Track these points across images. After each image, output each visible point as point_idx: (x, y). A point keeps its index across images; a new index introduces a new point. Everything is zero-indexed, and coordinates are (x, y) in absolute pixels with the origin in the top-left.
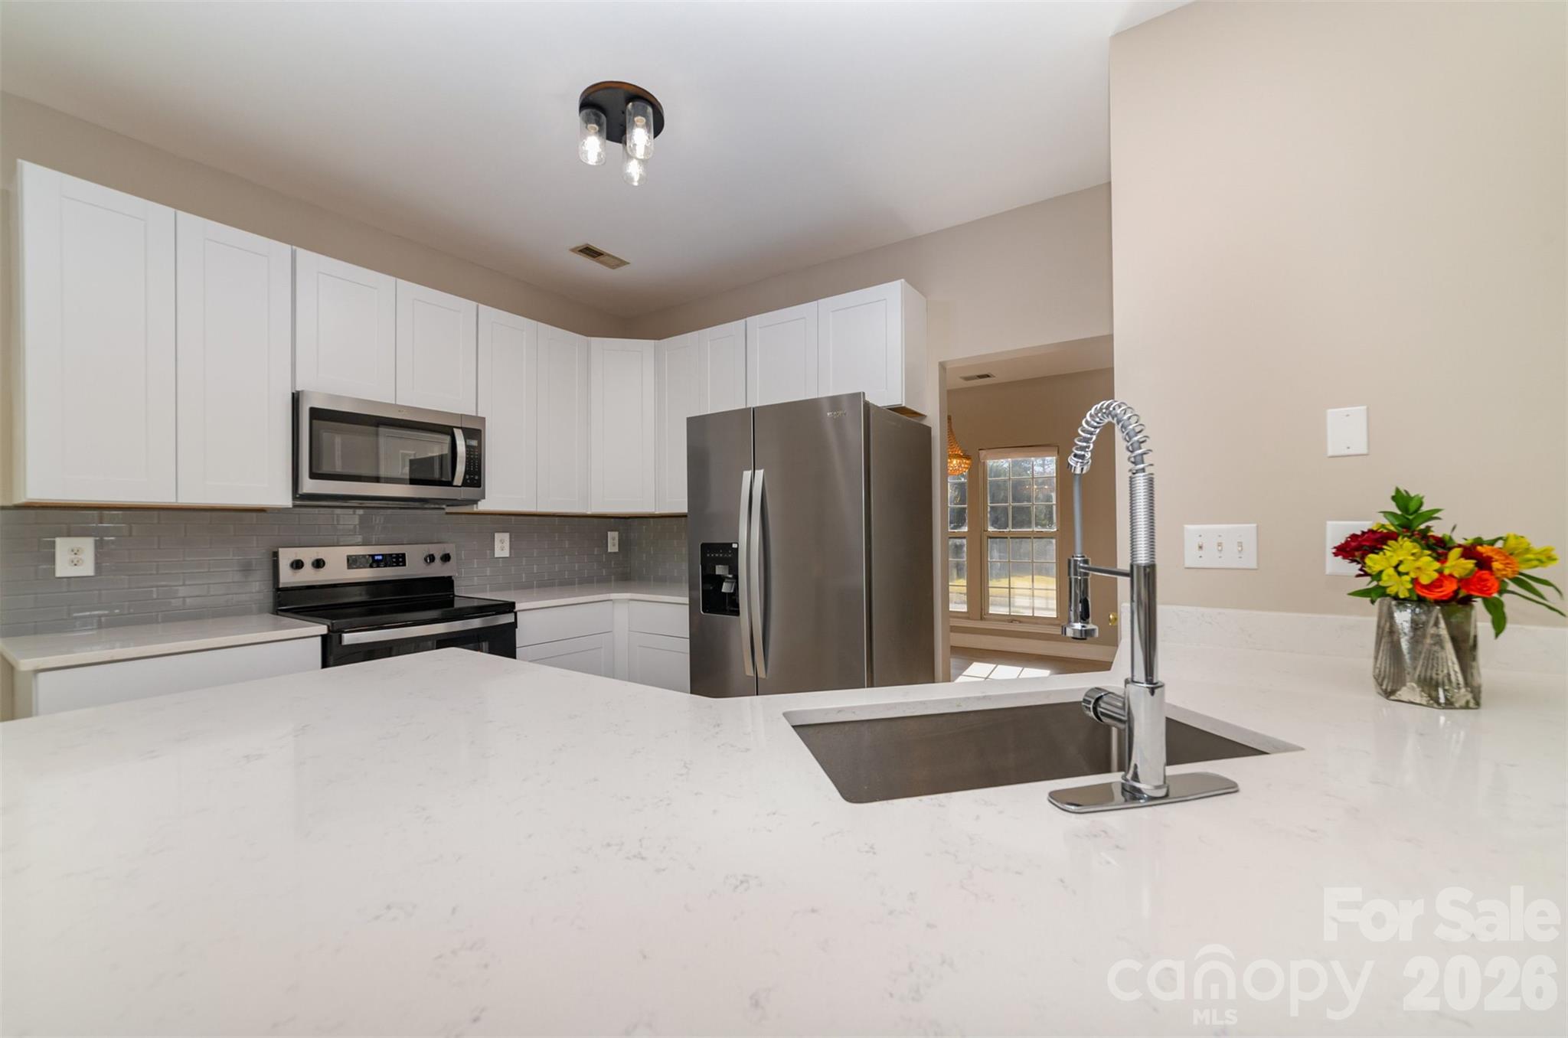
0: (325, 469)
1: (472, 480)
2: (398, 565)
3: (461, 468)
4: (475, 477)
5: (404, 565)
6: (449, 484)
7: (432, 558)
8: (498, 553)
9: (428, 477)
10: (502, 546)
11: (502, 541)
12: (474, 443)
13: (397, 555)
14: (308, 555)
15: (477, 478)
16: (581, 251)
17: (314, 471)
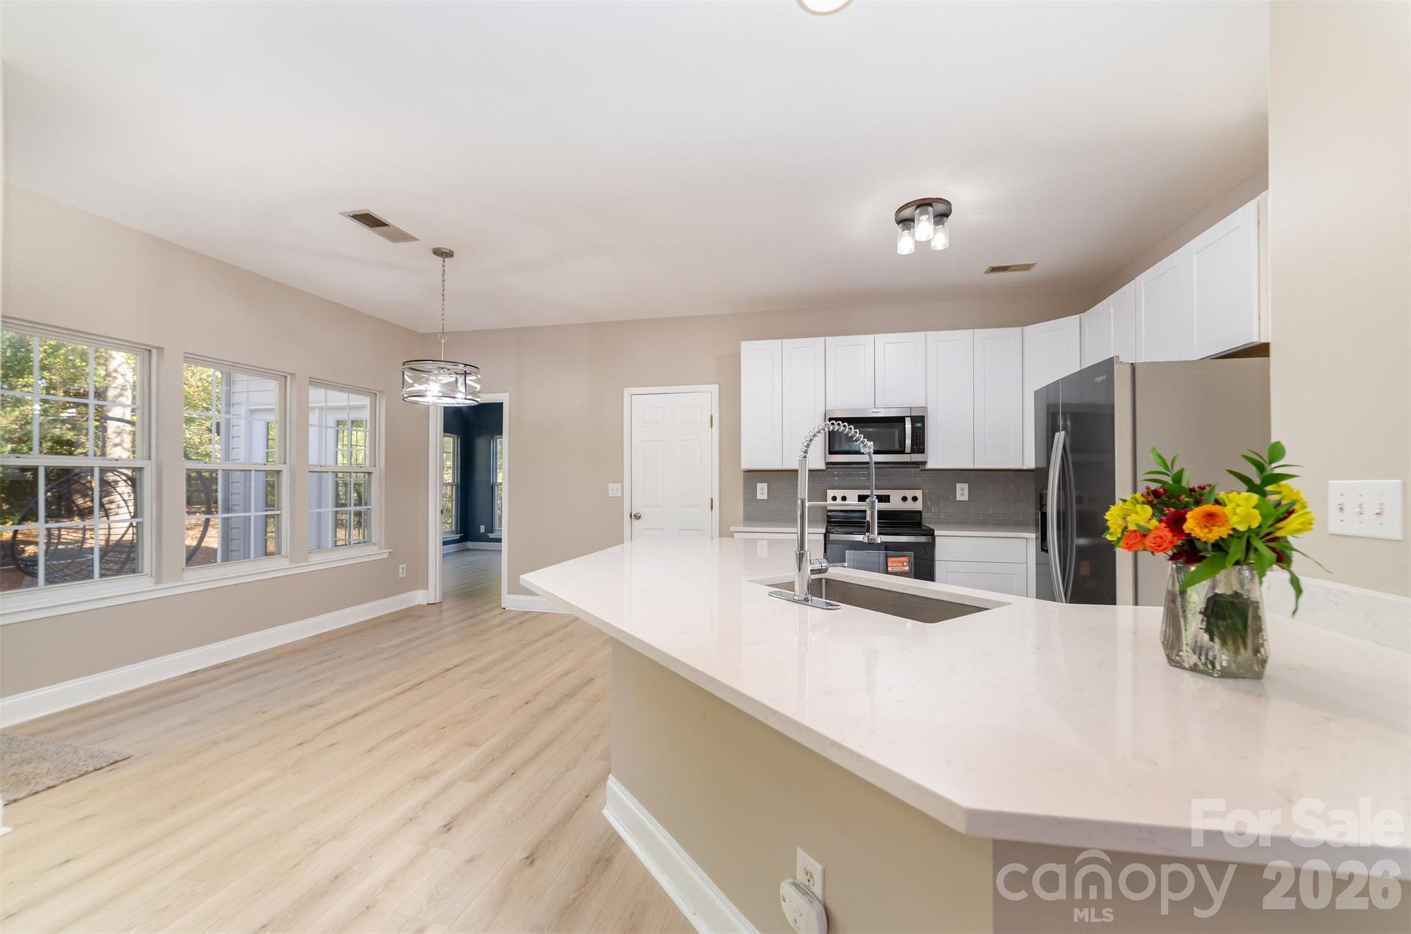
0: (837, 448)
1: (918, 449)
2: (885, 502)
3: (908, 442)
4: (919, 445)
5: (889, 502)
6: (903, 452)
7: (905, 499)
8: (959, 498)
9: (892, 449)
10: (962, 492)
11: (962, 489)
12: (919, 425)
13: (885, 496)
14: (839, 493)
15: (921, 447)
16: (991, 271)
17: (831, 450)
